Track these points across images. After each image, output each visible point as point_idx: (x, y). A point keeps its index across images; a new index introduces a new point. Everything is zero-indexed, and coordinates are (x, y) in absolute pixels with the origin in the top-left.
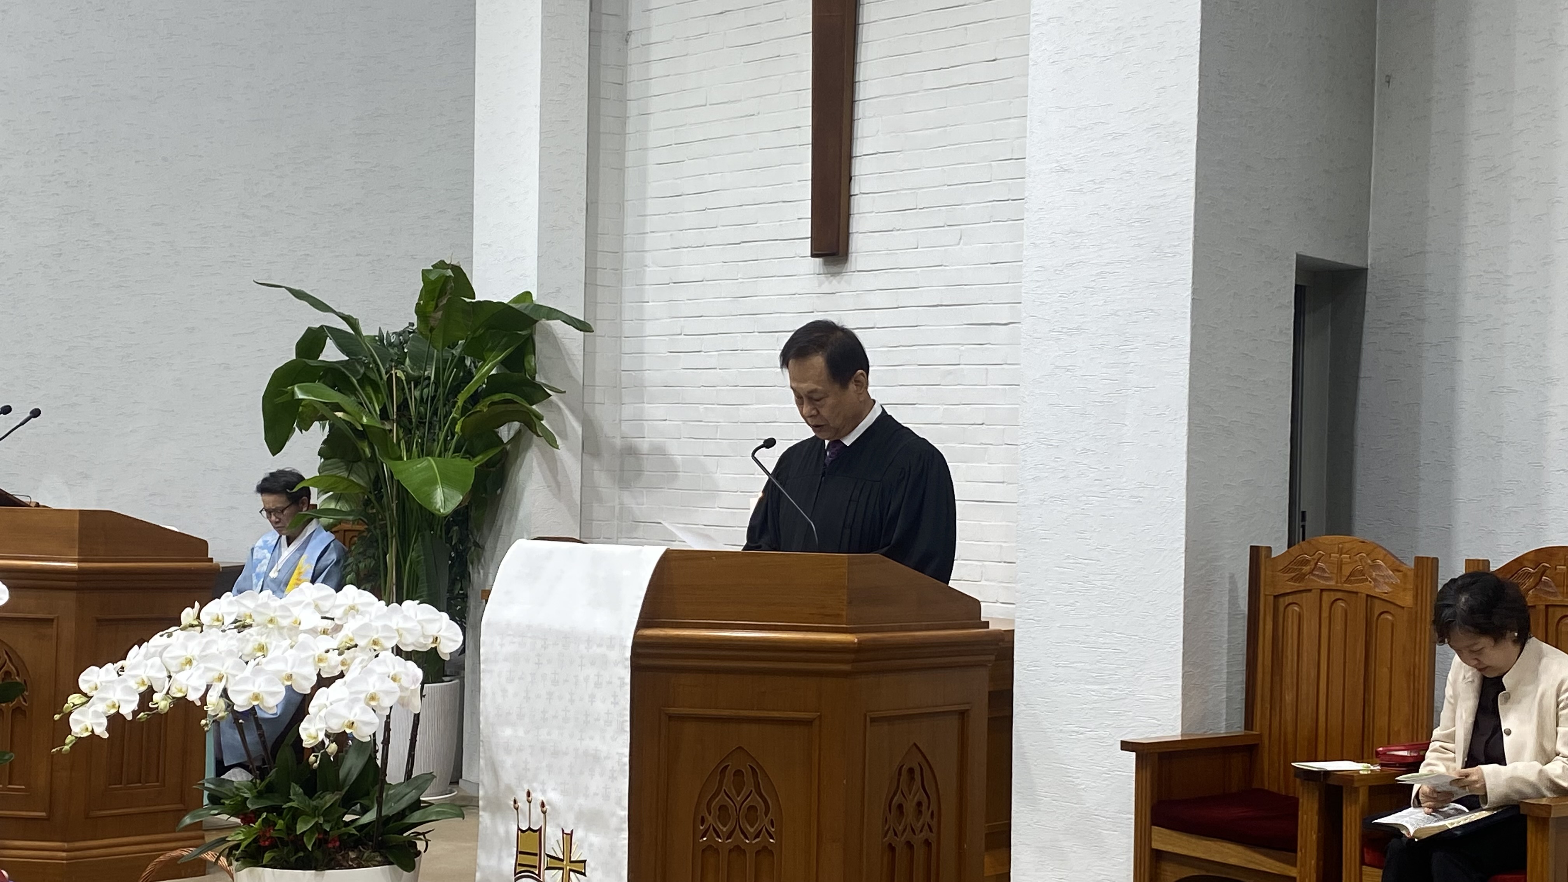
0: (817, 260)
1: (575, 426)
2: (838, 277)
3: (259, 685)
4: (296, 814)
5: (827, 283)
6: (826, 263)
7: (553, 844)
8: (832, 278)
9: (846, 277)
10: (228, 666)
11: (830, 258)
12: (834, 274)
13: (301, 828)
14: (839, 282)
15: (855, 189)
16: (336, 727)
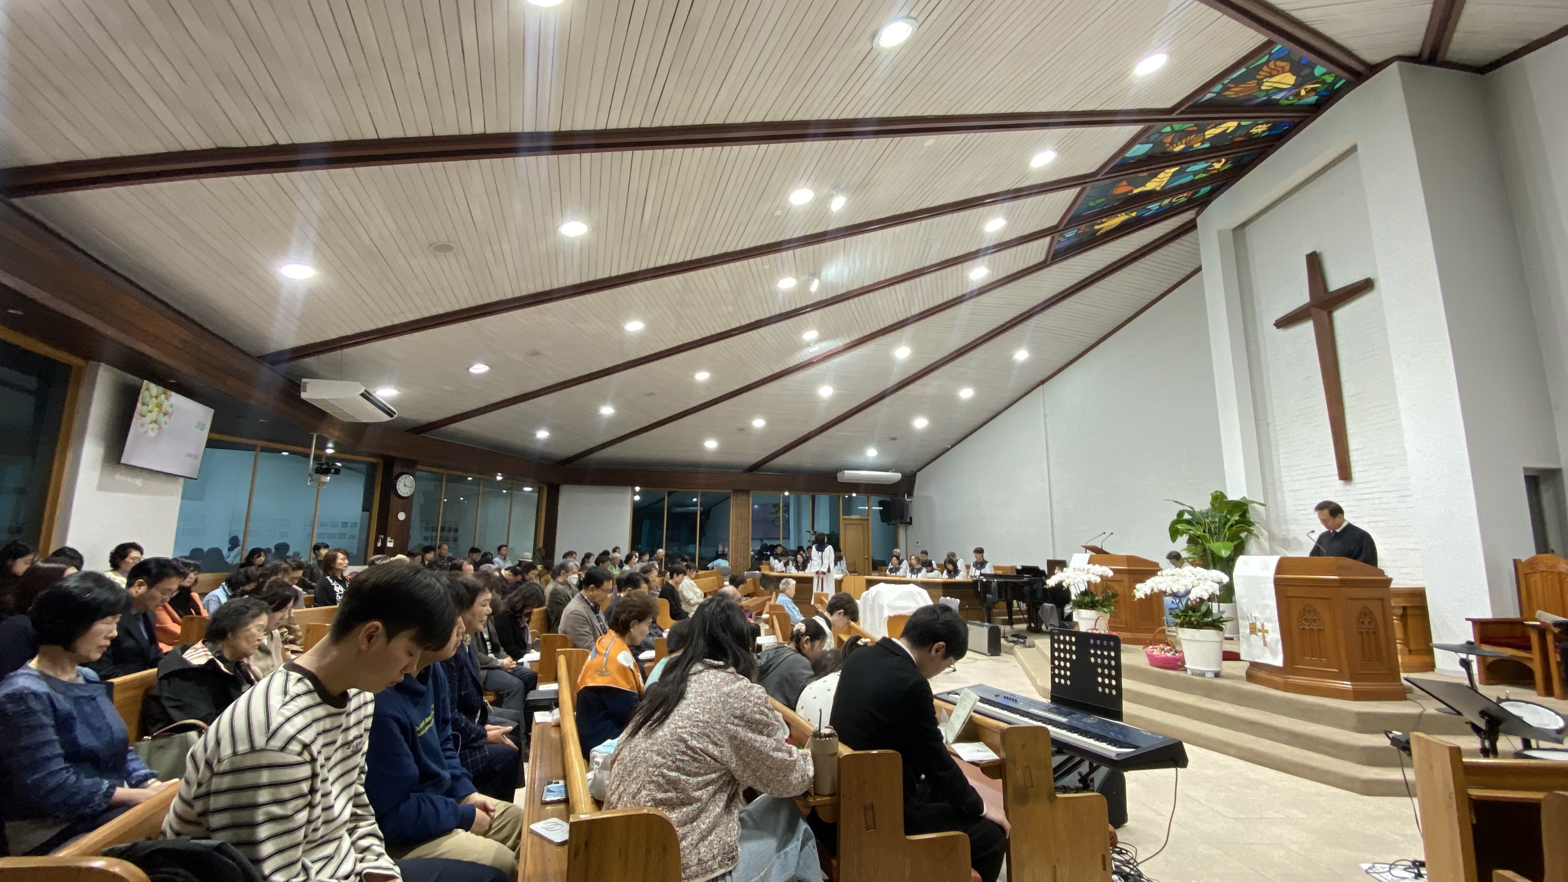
0: (1341, 481)
1: (1266, 533)
2: (1349, 486)
3: (1179, 586)
4: (1191, 616)
6: (1344, 482)
7: (1259, 626)
9: (1352, 485)
10: (1171, 583)
11: (1345, 480)
13: (1193, 619)
15: (1352, 460)
16: (1199, 596)
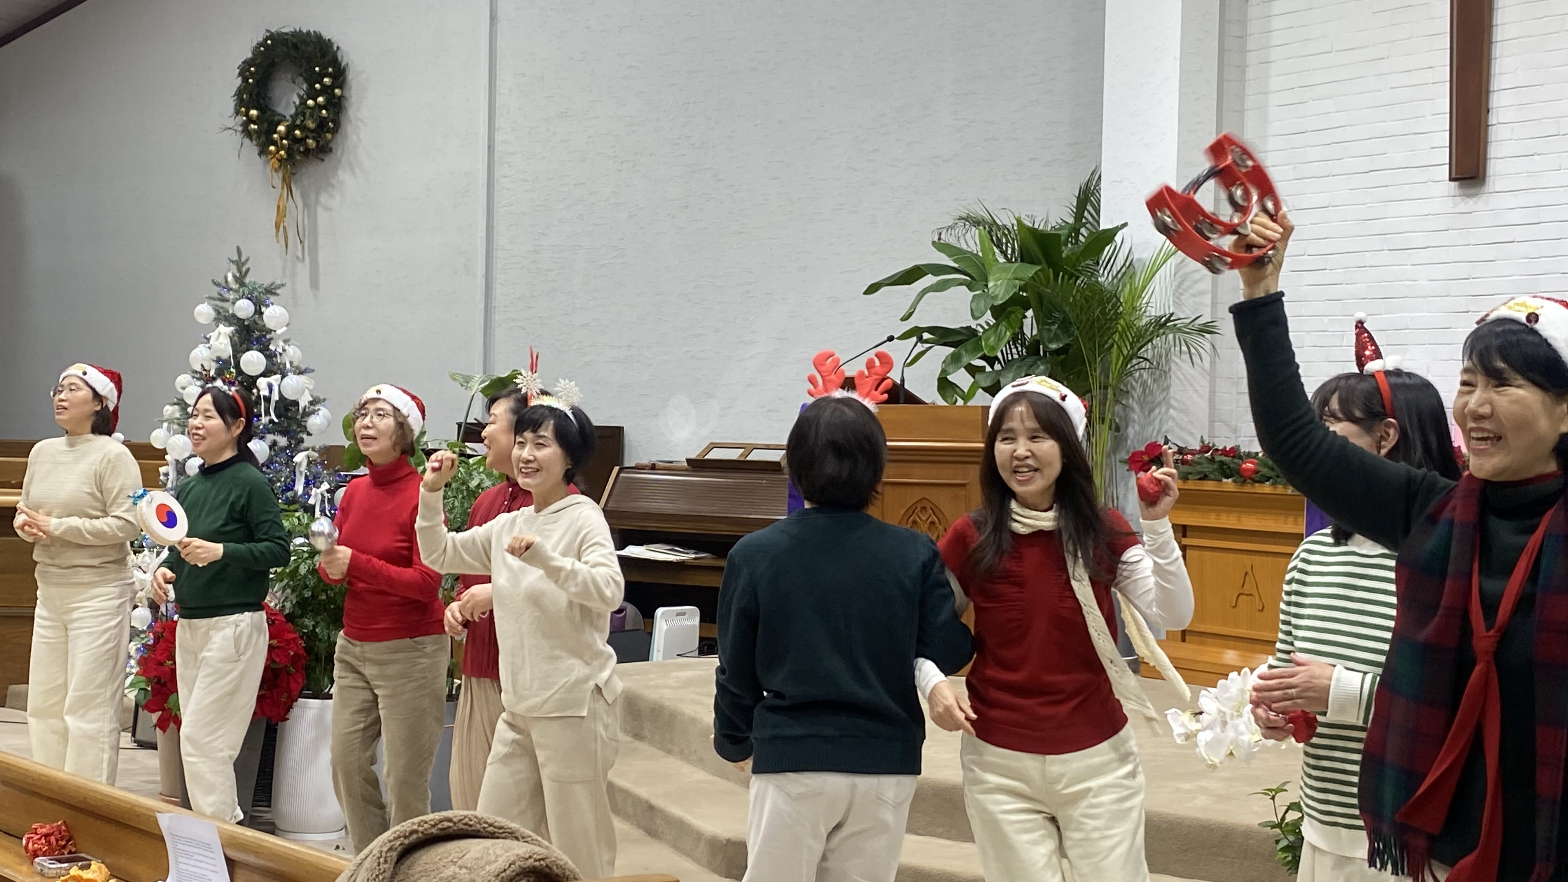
0: (1453, 183)
2: (1475, 199)
5: (1463, 204)
6: (1461, 187)
8: (1468, 200)
9: (1484, 197)
11: (1465, 182)
12: (1469, 196)
14: (1476, 203)
15: (1493, 119)
